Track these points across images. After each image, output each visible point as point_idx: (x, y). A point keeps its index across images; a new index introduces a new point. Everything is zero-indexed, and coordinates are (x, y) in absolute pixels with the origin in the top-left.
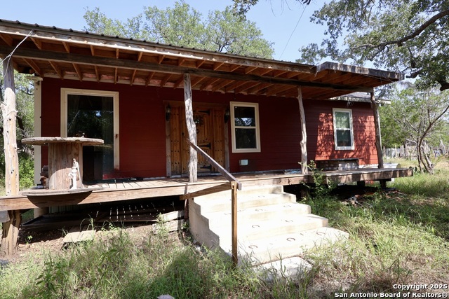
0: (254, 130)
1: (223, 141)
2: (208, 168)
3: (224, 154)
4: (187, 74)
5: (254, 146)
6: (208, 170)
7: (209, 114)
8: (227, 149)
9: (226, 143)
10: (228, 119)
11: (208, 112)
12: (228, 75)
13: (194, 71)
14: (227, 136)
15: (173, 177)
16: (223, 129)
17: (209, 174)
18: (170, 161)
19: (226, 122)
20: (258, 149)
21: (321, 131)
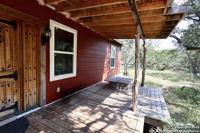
0: (72, 56)
3: (39, 84)
6: (12, 111)
7: (15, 28)
8: (43, 77)
9: (43, 71)
10: (45, 41)
14: (44, 62)
16: (38, 53)
19: (43, 44)
21: (106, 58)
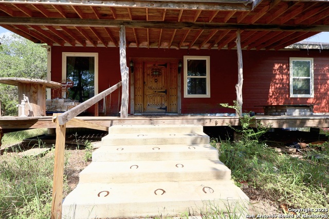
0: (205, 79)
1: (176, 88)
2: (164, 109)
3: (177, 98)
4: (122, 26)
5: (205, 93)
6: (164, 111)
7: (166, 67)
8: (179, 94)
9: (179, 90)
10: (181, 70)
11: (165, 65)
12: (161, 24)
13: (128, 23)
14: (180, 84)
15: (135, 114)
16: (177, 79)
17: (164, 114)
18: (133, 103)
19: (179, 73)
20: (208, 95)
